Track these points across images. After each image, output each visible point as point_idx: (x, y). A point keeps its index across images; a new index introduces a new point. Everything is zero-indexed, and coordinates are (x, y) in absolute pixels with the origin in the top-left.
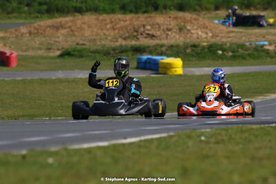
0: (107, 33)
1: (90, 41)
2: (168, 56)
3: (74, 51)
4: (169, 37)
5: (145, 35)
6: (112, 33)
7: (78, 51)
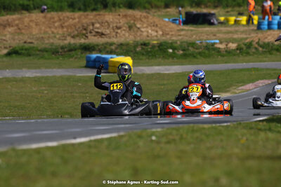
0: (55, 31)
1: (38, 39)
2: (118, 54)
3: (22, 50)
4: (118, 35)
5: (94, 33)
6: (60, 31)
7: (26, 49)
